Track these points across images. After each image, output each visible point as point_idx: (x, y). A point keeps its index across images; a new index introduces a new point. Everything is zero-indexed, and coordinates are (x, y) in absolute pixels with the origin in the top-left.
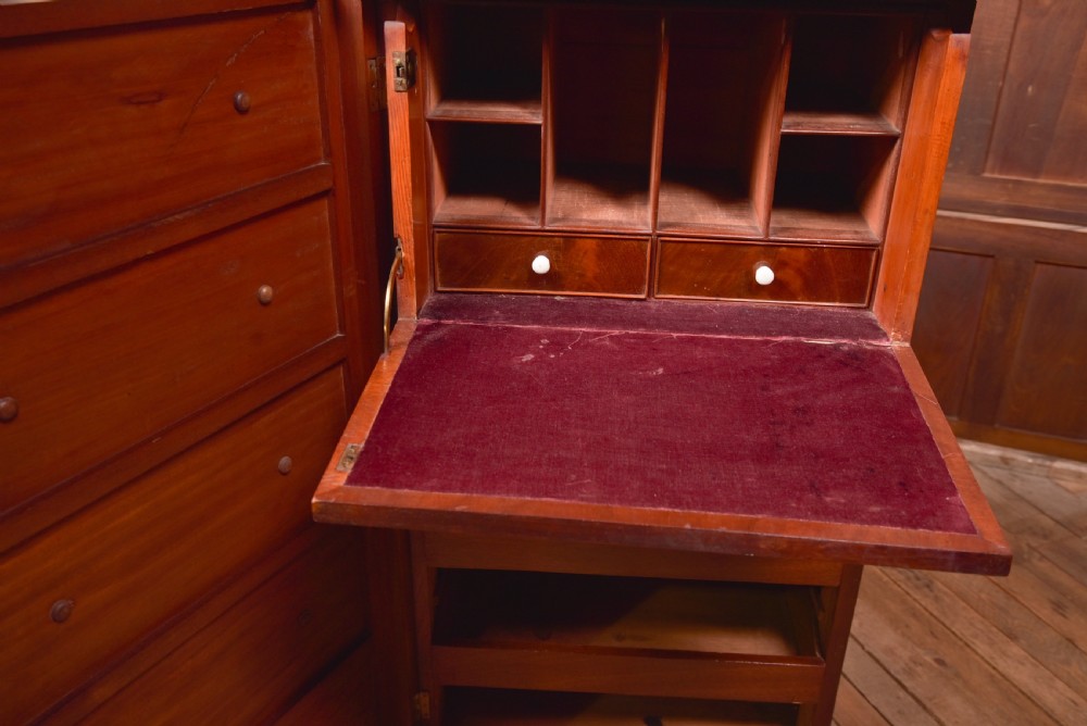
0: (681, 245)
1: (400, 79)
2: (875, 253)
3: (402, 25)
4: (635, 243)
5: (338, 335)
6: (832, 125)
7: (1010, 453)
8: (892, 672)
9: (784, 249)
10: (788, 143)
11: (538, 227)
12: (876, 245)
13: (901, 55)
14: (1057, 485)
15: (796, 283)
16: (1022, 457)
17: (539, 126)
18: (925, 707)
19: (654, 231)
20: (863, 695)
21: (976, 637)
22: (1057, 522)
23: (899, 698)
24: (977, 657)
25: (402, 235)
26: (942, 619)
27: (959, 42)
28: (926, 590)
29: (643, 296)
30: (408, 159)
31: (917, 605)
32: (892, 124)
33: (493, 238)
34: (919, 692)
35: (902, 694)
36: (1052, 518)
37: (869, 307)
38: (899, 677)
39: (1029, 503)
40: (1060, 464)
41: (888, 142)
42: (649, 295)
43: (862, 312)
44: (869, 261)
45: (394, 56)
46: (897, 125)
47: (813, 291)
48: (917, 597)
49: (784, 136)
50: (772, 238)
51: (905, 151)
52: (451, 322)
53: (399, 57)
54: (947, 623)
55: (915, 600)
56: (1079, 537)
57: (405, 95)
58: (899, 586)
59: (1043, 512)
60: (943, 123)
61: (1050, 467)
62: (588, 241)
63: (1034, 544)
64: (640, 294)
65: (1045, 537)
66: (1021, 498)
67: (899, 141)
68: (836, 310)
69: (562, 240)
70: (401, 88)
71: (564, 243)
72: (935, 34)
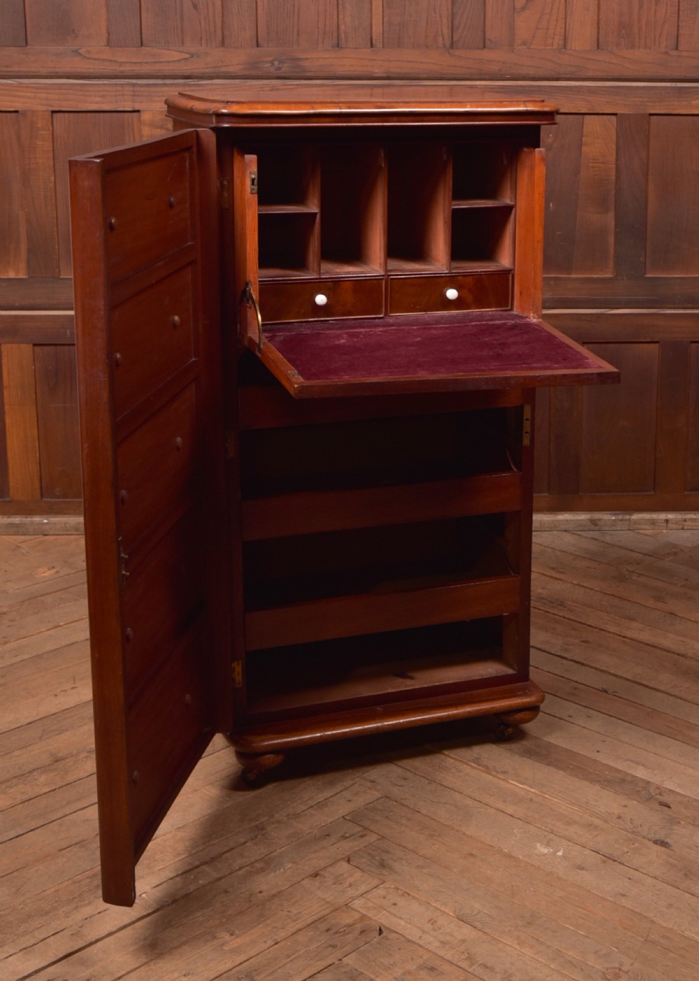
0: (402, 281)
1: (253, 187)
2: (511, 275)
3: (255, 156)
4: (375, 282)
5: (194, 359)
6: (478, 204)
7: (597, 515)
8: (553, 652)
9: (460, 277)
10: (456, 214)
11: (317, 277)
12: (511, 270)
13: (505, 162)
14: (638, 533)
15: (469, 298)
16: (607, 517)
17: (316, 214)
18: (583, 664)
19: (386, 273)
20: (537, 668)
21: (606, 624)
22: (644, 554)
23: (562, 664)
24: (611, 635)
25: (252, 280)
26: (578, 620)
27: (540, 152)
28: (560, 607)
29: (382, 316)
30: (256, 233)
31: (557, 617)
32: (507, 200)
33: (289, 286)
34: (575, 658)
35: (564, 661)
36: (642, 554)
37: (512, 309)
38: (559, 654)
39: (621, 547)
40: (636, 516)
41: (508, 210)
42: (385, 315)
43: (508, 313)
44: (508, 280)
45: (251, 173)
46: (511, 201)
47: (480, 303)
48: (556, 612)
49: (454, 210)
50: (454, 271)
51: (519, 214)
52: (281, 334)
53: (254, 174)
54: (583, 621)
55: (554, 614)
56: (664, 560)
57: (256, 195)
58: (539, 609)
59: (632, 551)
60: (539, 194)
61: (630, 520)
62: (348, 282)
63: (631, 570)
64: (380, 314)
65: (638, 564)
66: (613, 545)
67: (514, 209)
68: (494, 312)
69: (331, 283)
70: (254, 192)
71: (332, 287)
72: (525, 150)
